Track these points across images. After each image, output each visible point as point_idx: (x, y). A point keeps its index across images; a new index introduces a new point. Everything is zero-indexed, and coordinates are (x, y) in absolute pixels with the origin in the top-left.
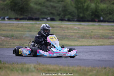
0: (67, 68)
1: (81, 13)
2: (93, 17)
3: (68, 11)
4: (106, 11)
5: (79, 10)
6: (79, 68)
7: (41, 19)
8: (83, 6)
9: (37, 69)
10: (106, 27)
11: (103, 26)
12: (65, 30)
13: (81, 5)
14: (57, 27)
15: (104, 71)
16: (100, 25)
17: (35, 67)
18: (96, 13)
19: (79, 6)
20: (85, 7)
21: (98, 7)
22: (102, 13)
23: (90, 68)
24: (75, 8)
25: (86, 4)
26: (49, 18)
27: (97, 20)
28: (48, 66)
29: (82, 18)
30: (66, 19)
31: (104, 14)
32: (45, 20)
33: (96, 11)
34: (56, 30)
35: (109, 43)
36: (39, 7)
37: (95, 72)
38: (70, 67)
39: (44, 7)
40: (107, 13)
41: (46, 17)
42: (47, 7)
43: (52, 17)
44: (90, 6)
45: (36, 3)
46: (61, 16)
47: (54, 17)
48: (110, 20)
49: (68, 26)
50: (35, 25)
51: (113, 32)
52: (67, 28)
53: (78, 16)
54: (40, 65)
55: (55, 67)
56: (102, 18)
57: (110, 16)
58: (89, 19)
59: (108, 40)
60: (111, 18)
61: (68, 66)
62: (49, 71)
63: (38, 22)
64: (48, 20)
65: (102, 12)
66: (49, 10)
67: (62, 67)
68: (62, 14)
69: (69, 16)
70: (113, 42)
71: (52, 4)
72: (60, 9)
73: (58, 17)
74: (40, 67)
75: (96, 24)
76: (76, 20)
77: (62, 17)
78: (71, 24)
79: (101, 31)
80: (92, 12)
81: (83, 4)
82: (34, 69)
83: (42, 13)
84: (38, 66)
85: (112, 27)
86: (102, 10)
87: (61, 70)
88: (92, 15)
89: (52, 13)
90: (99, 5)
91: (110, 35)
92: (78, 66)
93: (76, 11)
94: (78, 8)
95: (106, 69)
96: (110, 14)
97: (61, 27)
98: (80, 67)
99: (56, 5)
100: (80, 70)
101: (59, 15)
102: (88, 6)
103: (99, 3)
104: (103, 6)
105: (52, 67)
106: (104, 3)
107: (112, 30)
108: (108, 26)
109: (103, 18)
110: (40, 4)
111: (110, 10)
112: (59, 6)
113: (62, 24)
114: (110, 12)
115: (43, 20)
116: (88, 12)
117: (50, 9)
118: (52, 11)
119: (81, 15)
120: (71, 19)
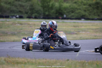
0: (34, 61)
1: (46, 11)
2: (57, 15)
3: (35, 9)
4: (69, 10)
5: (45, 9)
6: (45, 61)
7: (11, 17)
8: (49, 5)
9: (7, 62)
10: (69, 24)
11: (66, 22)
12: (32, 27)
13: (47, 4)
14: (25, 24)
15: (67, 63)
16: (63, 22)
17: (5, 60)
18: (60, 11)
19: (45, 5)
20: (50, 6)
21: (62, 5)
22: (65, 12)
23: (55, 61)
24: (41, 6)
25: (51, 3)
26: (18, 16)
27: (61, 18)
28: (17, 59)
29: (47, 15)
30: (33, 17)
31: (67, 12)
32: (14, 17)
33: (60, 9)
34: (24, 26)
35: (72, 38)
36: (8, 6)
37: (59, 64)
38: (37, 60)
39: (13, 6)
40: (70, 12)
41: (15, 15)
42: (16, 6)
43: (20, 15)
44: (54, 5)
45: (6, 3)
46: (28, 14)
47: (22, 15)
48: (73, 18)
49: (35, 23)
50: (5, 22)
51: (75, 28)
52: (34, 25)
53: (44, 14)
54: (9, 58)
55: (23, 60)
56: (65, 16)
57: (73, 14)
58: (54, 16)
59: (71, 35)
60: (73, 16)
61: (35, 59)
62: (18, 63)
63: (8, 20)
64: (17, 18)
65: (65, 10)
66: (18, 9)
67: (29, 60)
68: (30, 12)
69: (36, 14)
70: (75, 37)
71: (20, 3)
72: (28, 8)
73: (26, 15)
74: (10, 59)
75: (60, 21)
76: (42, 17)
77: (30, 15)
78: (37, 22)
79: (64, 27)
80: (57, 11)
81: (49, 3)
82: (4, 62)
83: (11, 11)
84: (8, 59)
85: (74, 24)
86: (65, 9)
87: (28, 62)
88: (56, 13)
89: (20, 12)
90: (62, 4)
91: (72, 31)
92: (44, 58)
93: (42, 10)
94: (44, 7)
95: (68, 61)
96: (73, 12)
97: (28, 24)
98: (46, 59)
99: (24, 4)
100: (46, 62)
101: (27, 13)
102: (52, 5)
103: (62, 3)
104: (66, 5)
105: (20, 60)
106: (67, 3)
107: (74, 27)
108: (70, 23)
109: (67, 15)
110: (10, 3)
111: (72, 8)
112: (27, 5)
113: (29, 21)
114: (72, 10)
115: (12, 18)
116: (53, 11)
117: (19, 7)
118: (21, 10)
119: (47, 13)
120: (37, 17)
